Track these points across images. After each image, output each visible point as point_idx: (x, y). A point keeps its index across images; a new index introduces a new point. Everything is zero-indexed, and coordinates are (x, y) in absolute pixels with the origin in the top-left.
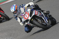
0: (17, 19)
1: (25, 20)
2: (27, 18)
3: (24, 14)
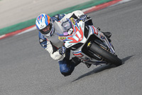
0: (46, 46)
1: (73, 44)
2: (80, 40)
3: (69, 33)
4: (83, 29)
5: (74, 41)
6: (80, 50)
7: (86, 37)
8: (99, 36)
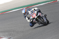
0: (26, 18)
3: (32, 14)
4: (36, 14)
5: (33, 17)
6: (35, 20)
7: (37, 16)
8: (41, 16)
